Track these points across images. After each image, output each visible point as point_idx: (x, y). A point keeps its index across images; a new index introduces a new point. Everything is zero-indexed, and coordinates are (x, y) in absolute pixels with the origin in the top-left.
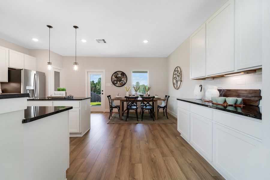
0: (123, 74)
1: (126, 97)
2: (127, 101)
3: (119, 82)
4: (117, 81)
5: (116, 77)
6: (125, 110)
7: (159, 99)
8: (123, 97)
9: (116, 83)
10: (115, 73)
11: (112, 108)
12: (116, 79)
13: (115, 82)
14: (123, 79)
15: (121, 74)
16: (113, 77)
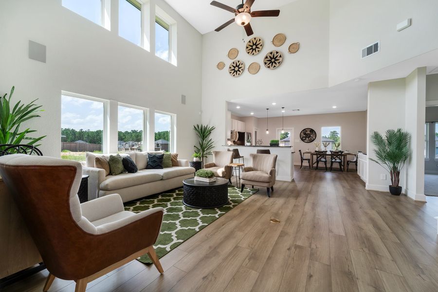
0: (312, 131)
1: (316, 151)
2: (316, 154)
3: (307, 139)
4: (306, 137)
5: (305, 134)
6: (315, 163)
7: (349, 154)
8: (313, 151)
9: (305, 140)
10: (303, 130)
11: (302, 159)
12: (304, 136)
13: (304, 138)
14: (311, 136)
15: (310, 131)
16: (302, 134)
